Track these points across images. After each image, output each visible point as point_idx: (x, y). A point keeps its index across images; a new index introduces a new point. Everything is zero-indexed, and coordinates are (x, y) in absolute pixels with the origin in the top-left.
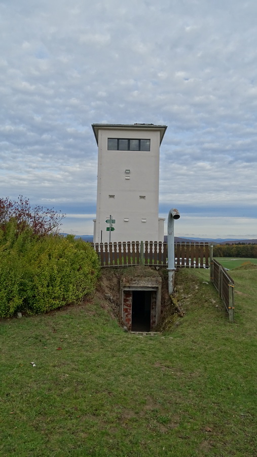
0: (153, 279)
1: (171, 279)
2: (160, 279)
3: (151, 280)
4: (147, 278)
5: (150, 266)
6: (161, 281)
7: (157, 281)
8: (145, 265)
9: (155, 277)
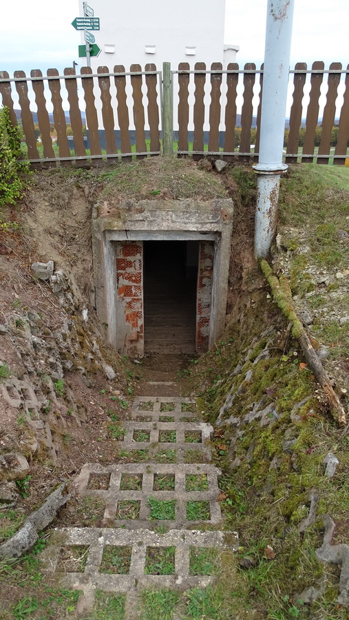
0: (202, 204)
1: (265, 205)
2: (228, 205)
3: (198, 207)
4: (183, 202)
5: (197, 157)
6: (231, 210)
7: (216, 211)
8: (179, 156)
9: (209, 196)
